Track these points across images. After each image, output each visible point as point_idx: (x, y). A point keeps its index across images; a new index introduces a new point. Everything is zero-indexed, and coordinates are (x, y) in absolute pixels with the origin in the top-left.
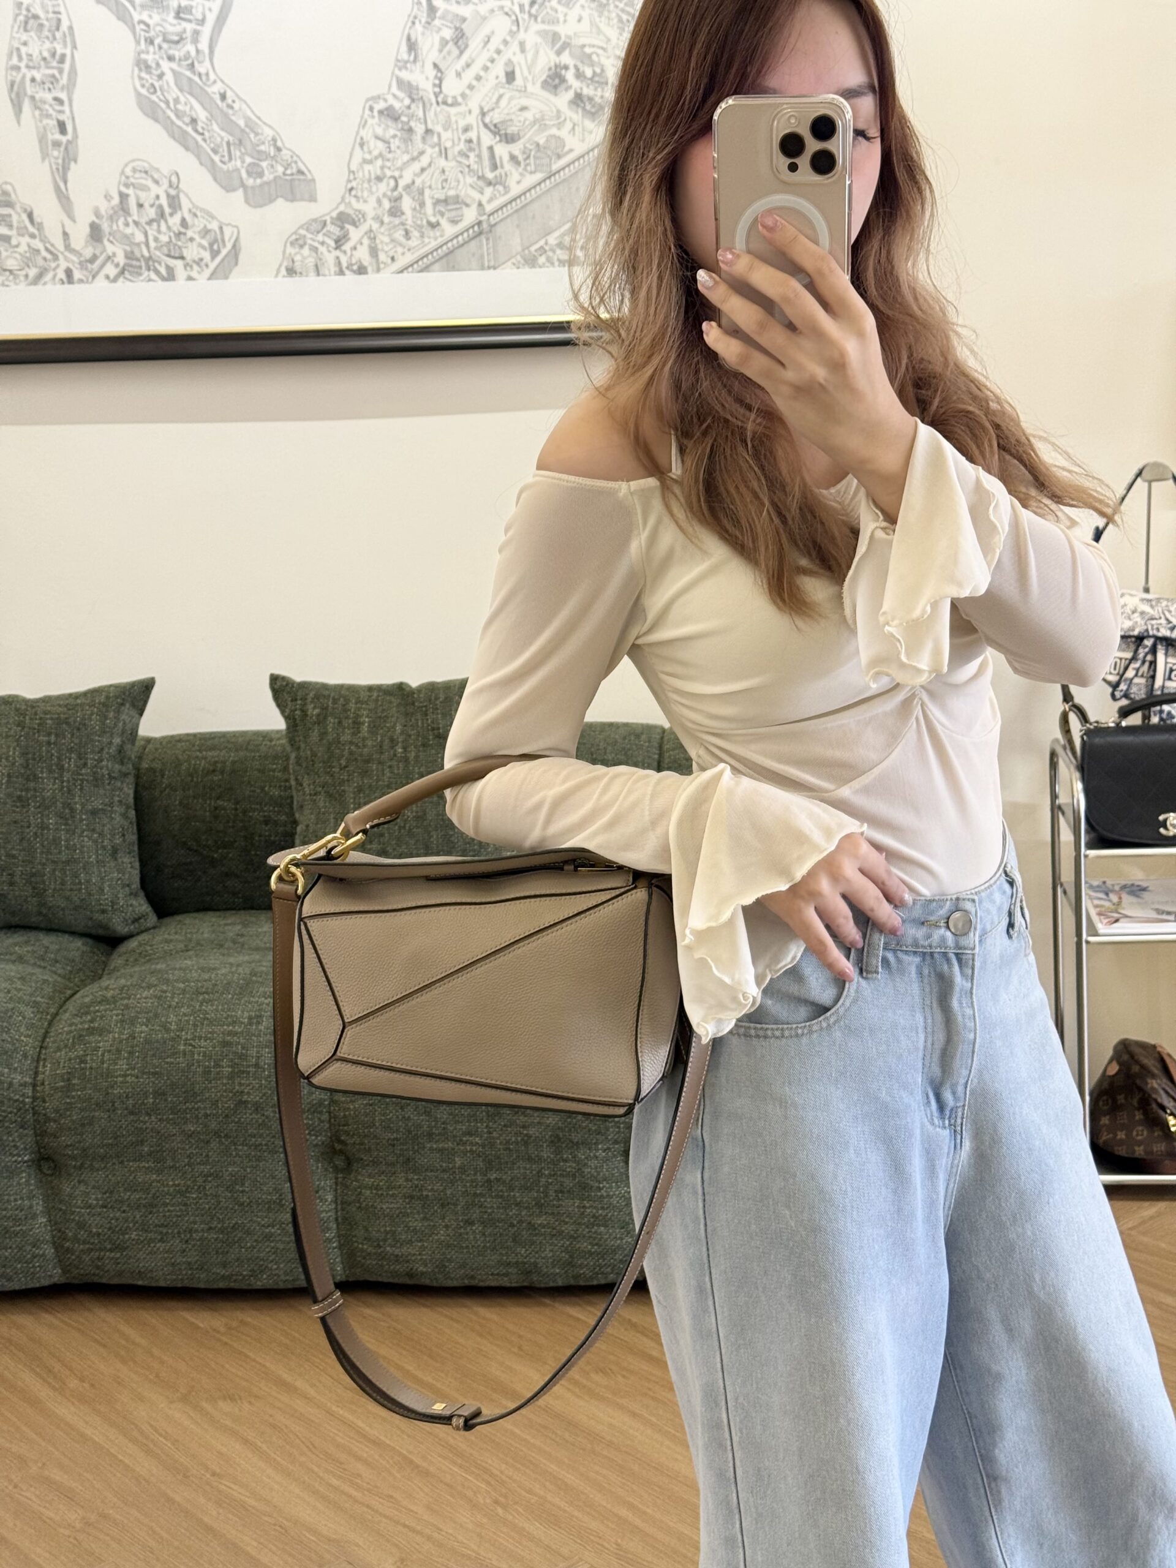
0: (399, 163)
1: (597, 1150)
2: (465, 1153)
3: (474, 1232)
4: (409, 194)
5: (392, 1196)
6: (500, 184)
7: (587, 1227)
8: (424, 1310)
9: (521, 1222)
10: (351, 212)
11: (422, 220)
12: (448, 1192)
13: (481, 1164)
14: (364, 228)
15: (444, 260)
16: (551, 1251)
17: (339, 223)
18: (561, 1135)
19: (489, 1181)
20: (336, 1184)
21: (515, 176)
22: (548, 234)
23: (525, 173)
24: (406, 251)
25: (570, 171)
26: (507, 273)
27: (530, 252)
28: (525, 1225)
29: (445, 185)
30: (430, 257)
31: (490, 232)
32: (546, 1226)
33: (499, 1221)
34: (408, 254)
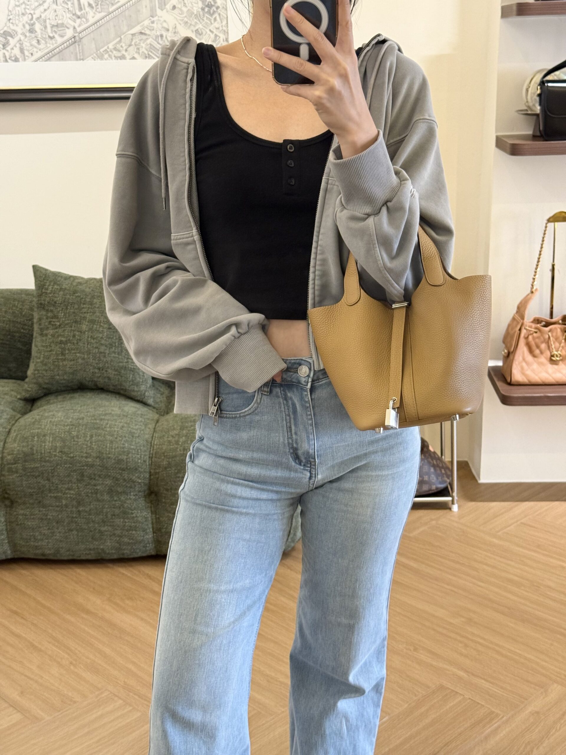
0: (33, 7)
1: (130, 495)
2: (66, 498)
3: (73, 534)
4: (38, 22)
5: (33, 518)
6: (84, 18)
7: (127, 531)
8: (51, 570)
10: (10, 31)
11: (46, 35)
12: (60, 516)
13: (74, 503)
14: (17, 39)
15: (58, 55)
16: (110, 542)
17: (4, 36)
18: (113, 489)
19: (79, 511)
20: (6, 513)
21: (91, 13)
22: (109, 43)
23: (96, 12)
24: (38, 50)
25: (118, 12)
26: (89, 62)
27: (100, 52)
28: (97, 531)
29: (56, 18)
30: (51, 54)
31: (80, 41)
32: (107, 531)
33: (85, 529)
34: (39, 52)
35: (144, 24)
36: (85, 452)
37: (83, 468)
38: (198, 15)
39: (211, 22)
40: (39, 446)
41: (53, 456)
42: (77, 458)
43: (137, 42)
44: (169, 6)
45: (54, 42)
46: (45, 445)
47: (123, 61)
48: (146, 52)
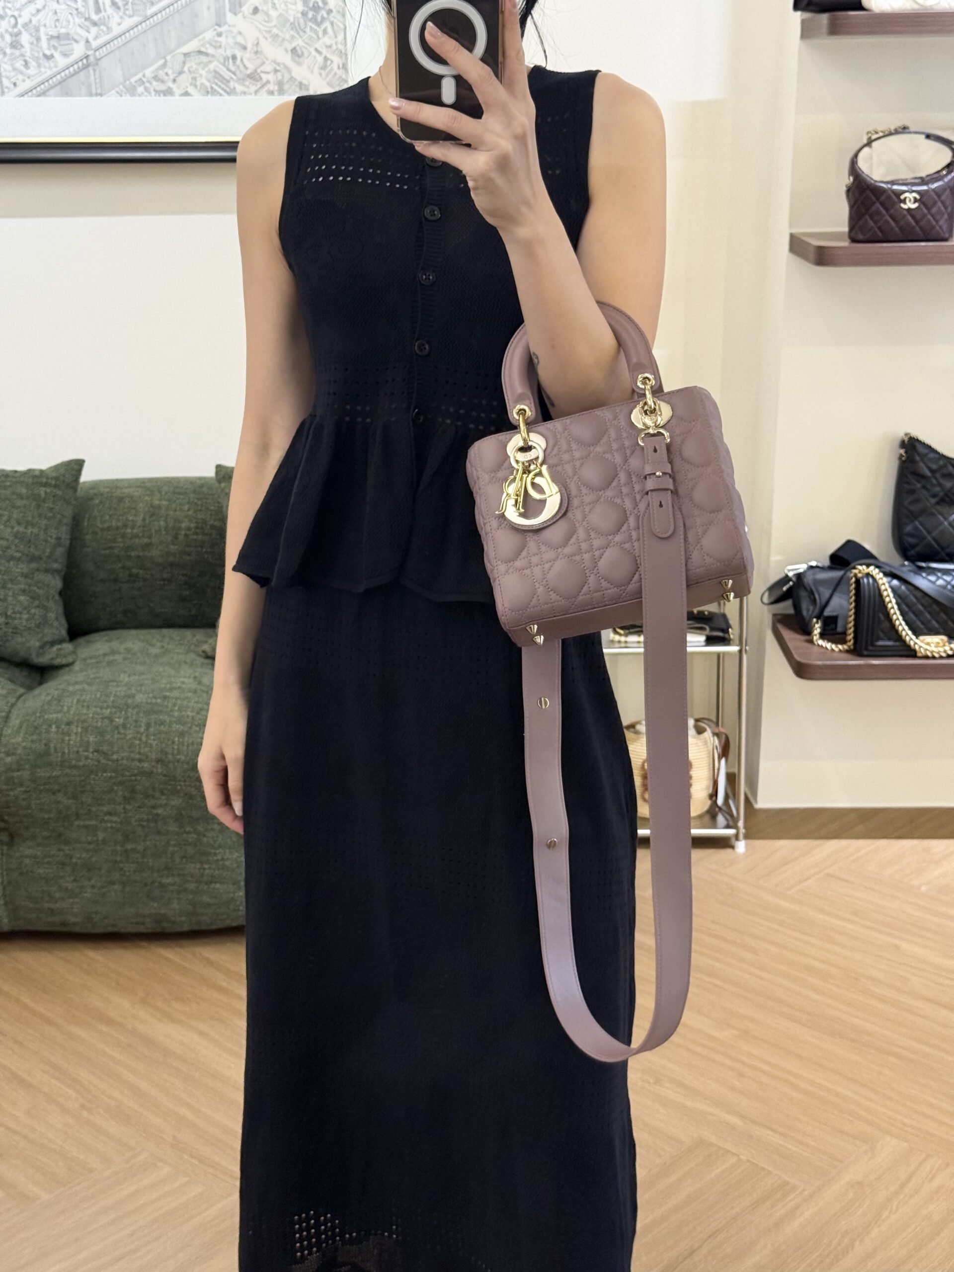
0: (18, 5)
2: (105, 829)
3: (115, 890)
4: (26, 30)
5: (48, 863)
6: (104, 24)
7: (207, 883)
9: (153, 882)
11: (38, 52)
12: (93, 860)
13: (119, 837)
15: (57, 88)
16: (178, 903)
18: (184, 813)
19: (126, 851)
21: (116, 19)
22: (144, 68)
23: (125, 17)
24: (26, 78)
25: (162, 16)
26: (111, 99)
27: (131, 83)
28: (157, 884)
29: (57, 24)
30: (46, 84)
31: (97, 64)
32: (173, 885)
33: (136, 881)
34: (28, 81)
35: (204, 38)
36: (137, 751)
37: (133, 778)
38: (297, 25)
39: (318, 36)
40: (60, 741)
41: (83, 758)
42: (125, 762)
43: (191, 67)
44: (247, 9)
45: (52, 65)
46: (69, 740)
47: (169, 98)
48: (208, 84)
